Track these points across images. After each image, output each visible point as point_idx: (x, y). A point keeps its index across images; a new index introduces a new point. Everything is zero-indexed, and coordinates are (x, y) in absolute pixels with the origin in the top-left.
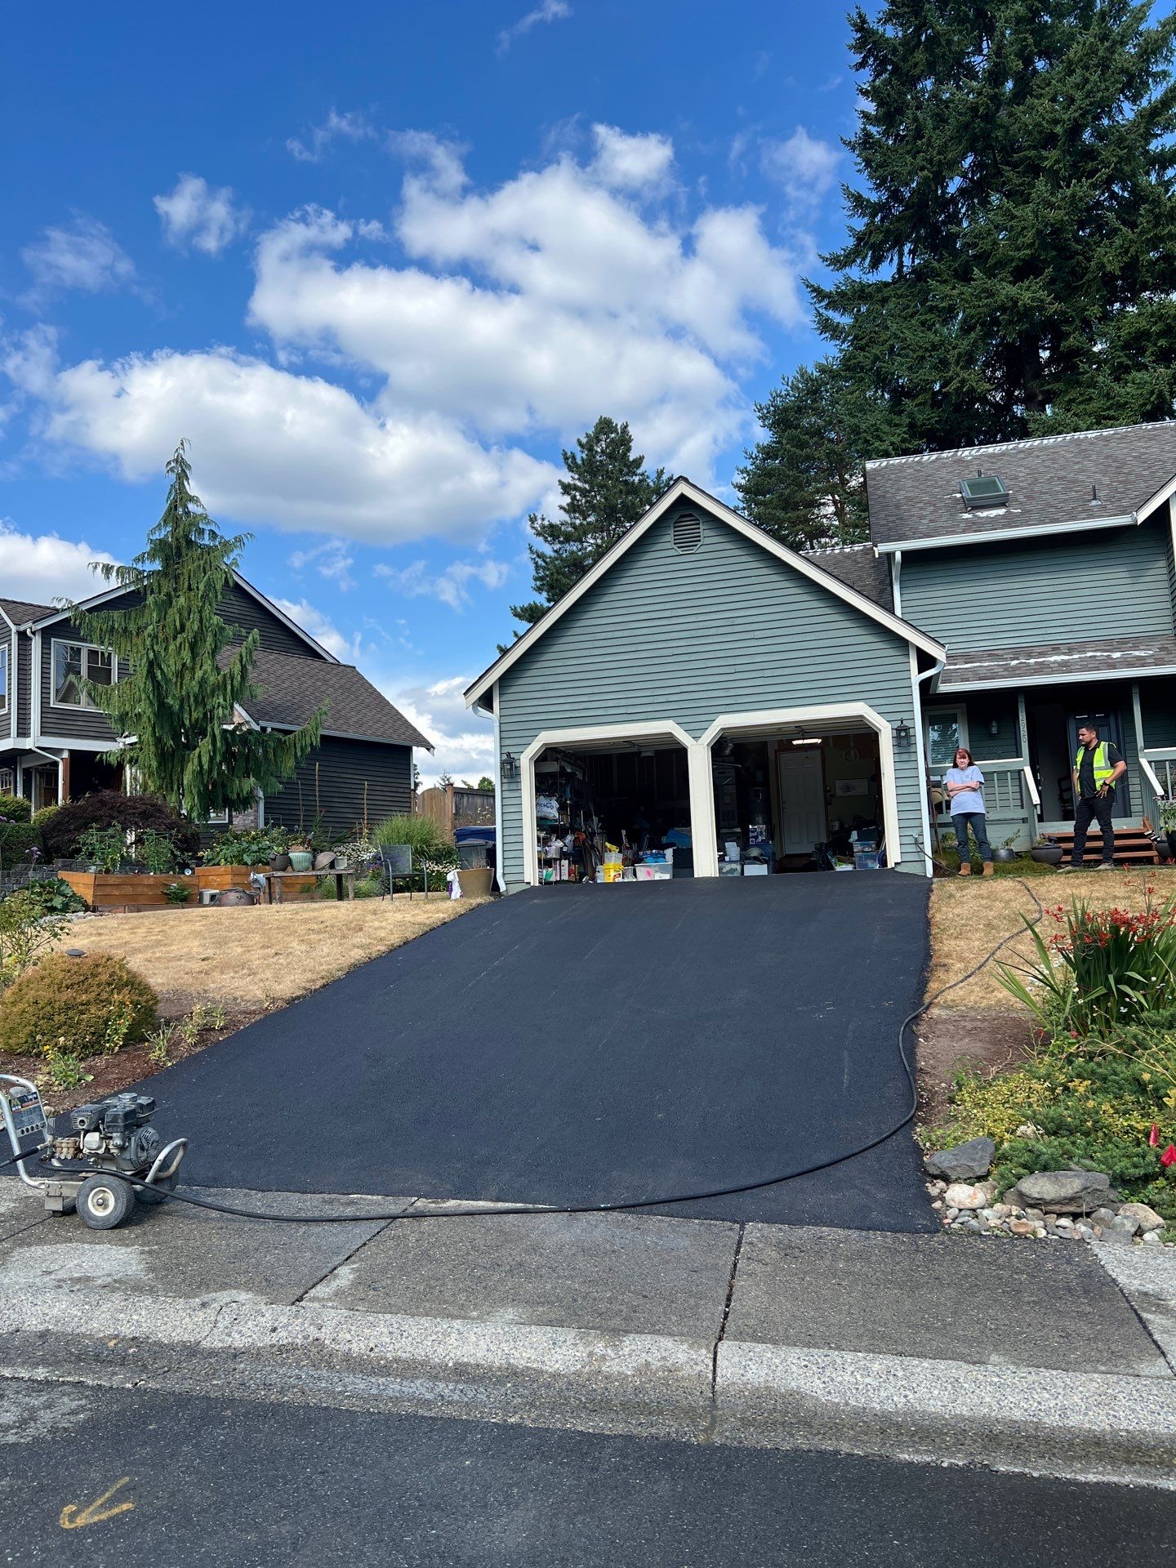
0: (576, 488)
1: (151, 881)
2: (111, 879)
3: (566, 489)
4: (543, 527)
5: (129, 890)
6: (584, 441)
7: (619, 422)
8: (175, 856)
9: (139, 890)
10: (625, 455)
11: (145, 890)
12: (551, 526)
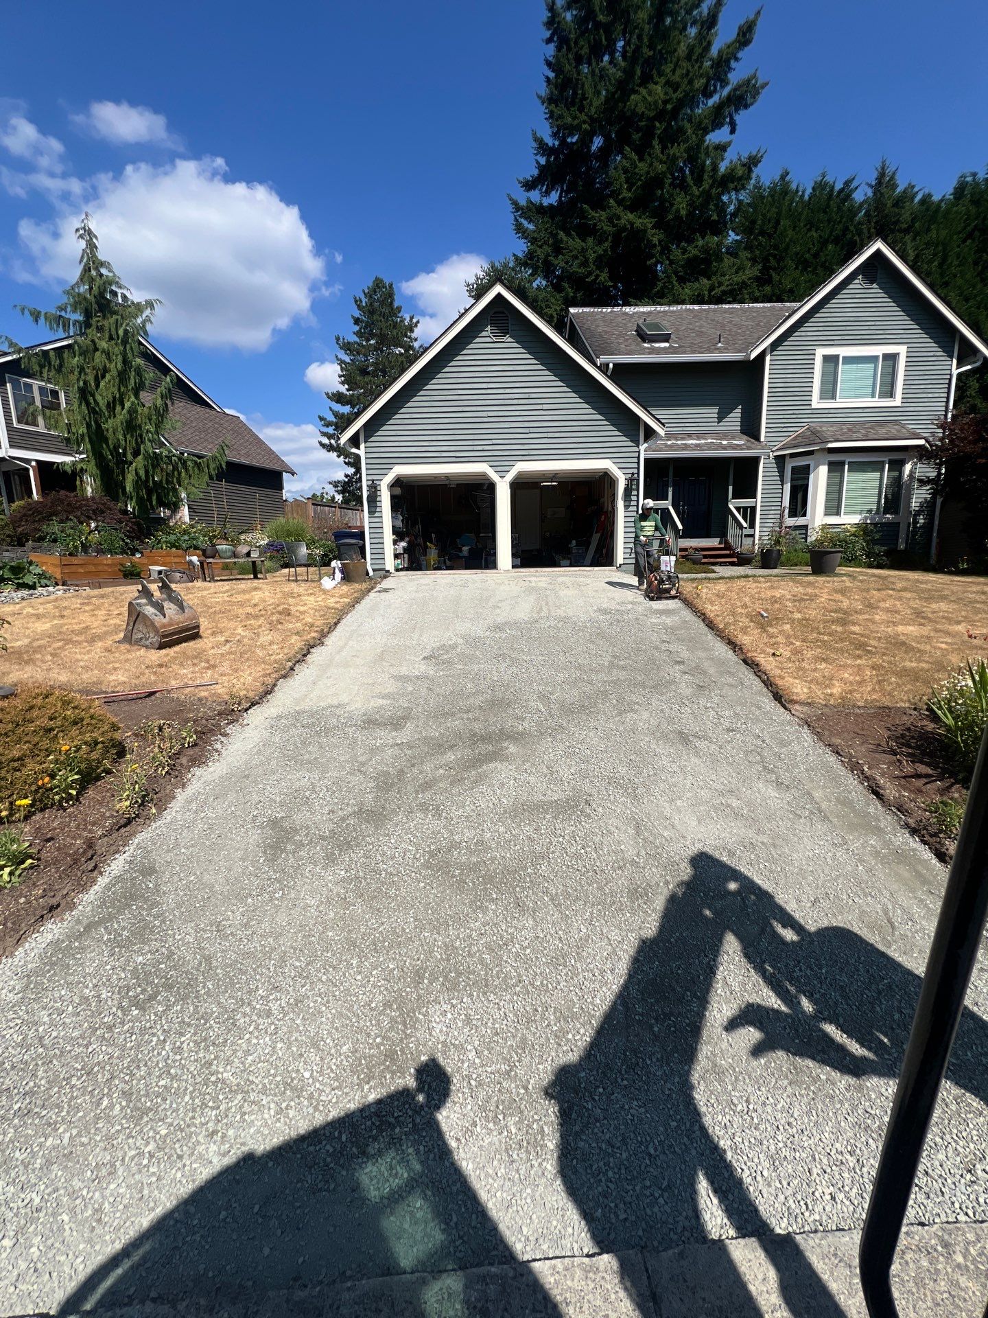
0: (362, 321)
1: (109, 562)
2: (74, 560)
3: (357, 321)
4: (344, 344)
5: (92, 568)
6: (366, 291)
7: (387, 281)
8: (127, 543)
9: (100, 568)
10: (392, 303)
11: (106, 568)
12: (349, 343)
